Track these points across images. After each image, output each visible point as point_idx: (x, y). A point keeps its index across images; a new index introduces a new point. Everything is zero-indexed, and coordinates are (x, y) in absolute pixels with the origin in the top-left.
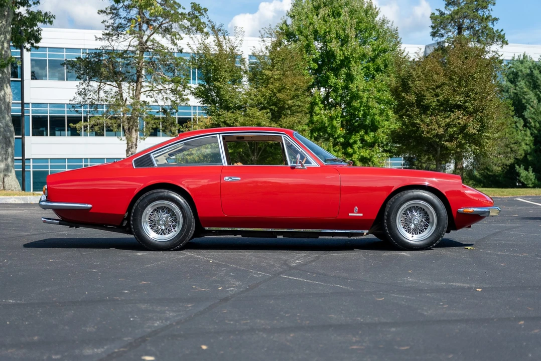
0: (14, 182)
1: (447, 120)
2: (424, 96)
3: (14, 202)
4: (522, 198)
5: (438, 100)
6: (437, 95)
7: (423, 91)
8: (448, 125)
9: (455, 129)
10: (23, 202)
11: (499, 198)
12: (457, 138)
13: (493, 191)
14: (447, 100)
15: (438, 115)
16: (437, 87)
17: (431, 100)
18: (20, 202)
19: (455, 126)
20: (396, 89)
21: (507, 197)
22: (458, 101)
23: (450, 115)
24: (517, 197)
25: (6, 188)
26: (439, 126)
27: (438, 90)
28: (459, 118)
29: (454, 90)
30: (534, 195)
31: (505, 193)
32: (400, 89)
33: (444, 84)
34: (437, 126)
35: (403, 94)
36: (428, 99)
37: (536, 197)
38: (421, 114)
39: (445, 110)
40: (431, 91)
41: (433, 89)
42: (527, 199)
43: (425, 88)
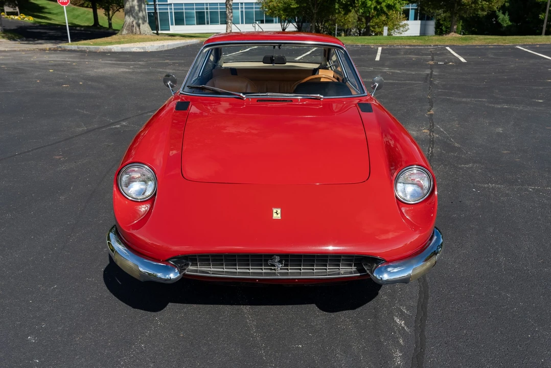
0: (147, 29)
3: (136, 51)
4: (521, 46)
10: (142, 51)
11: (502, 46)
13: (496, 39)
18: (140, 51)
21: (509, 44)
24: (517, 45)
25: (142, 32)
30: (530, 43)
31: (506, 42)
37: (532, 45)
42: (525, 47)
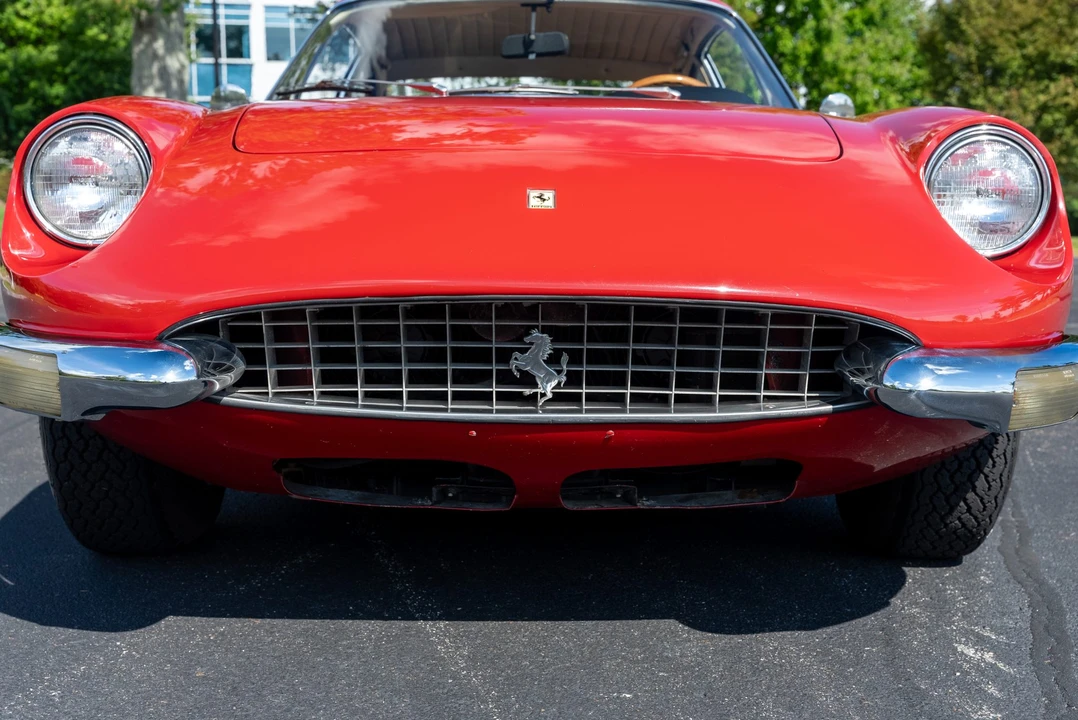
1: (1042, 98)
2: (995, 48)
5: (1024, 57)
6: (1021, 46)
7: (992, 36)
8: (1044, 108)
9: (1058, 116)
12: (1061, 135)
14: (1043, 56)
15: (1022, 86)
16: (1024, 28)
17: (1010, 56)
19: (1057, 109)
20: (932, 35)
22: (1068, 56)
23: (1047, 87)
26: (1025, 109)
27: (1025, 36)
28: (1066, 94)
29: (1061, 33)
32: (940, 37)
33: (1036, 21)
34: (1020, 111)
35: (949, 46)
36: (1003, 54)
38: (985, 86)
39: (1038, 77)
40: (1010, 36)
41: (1015, 33)
43: (996, 32)
